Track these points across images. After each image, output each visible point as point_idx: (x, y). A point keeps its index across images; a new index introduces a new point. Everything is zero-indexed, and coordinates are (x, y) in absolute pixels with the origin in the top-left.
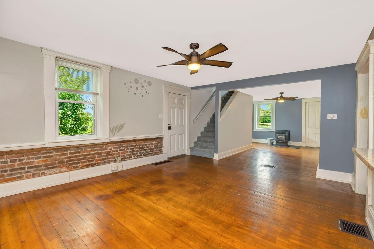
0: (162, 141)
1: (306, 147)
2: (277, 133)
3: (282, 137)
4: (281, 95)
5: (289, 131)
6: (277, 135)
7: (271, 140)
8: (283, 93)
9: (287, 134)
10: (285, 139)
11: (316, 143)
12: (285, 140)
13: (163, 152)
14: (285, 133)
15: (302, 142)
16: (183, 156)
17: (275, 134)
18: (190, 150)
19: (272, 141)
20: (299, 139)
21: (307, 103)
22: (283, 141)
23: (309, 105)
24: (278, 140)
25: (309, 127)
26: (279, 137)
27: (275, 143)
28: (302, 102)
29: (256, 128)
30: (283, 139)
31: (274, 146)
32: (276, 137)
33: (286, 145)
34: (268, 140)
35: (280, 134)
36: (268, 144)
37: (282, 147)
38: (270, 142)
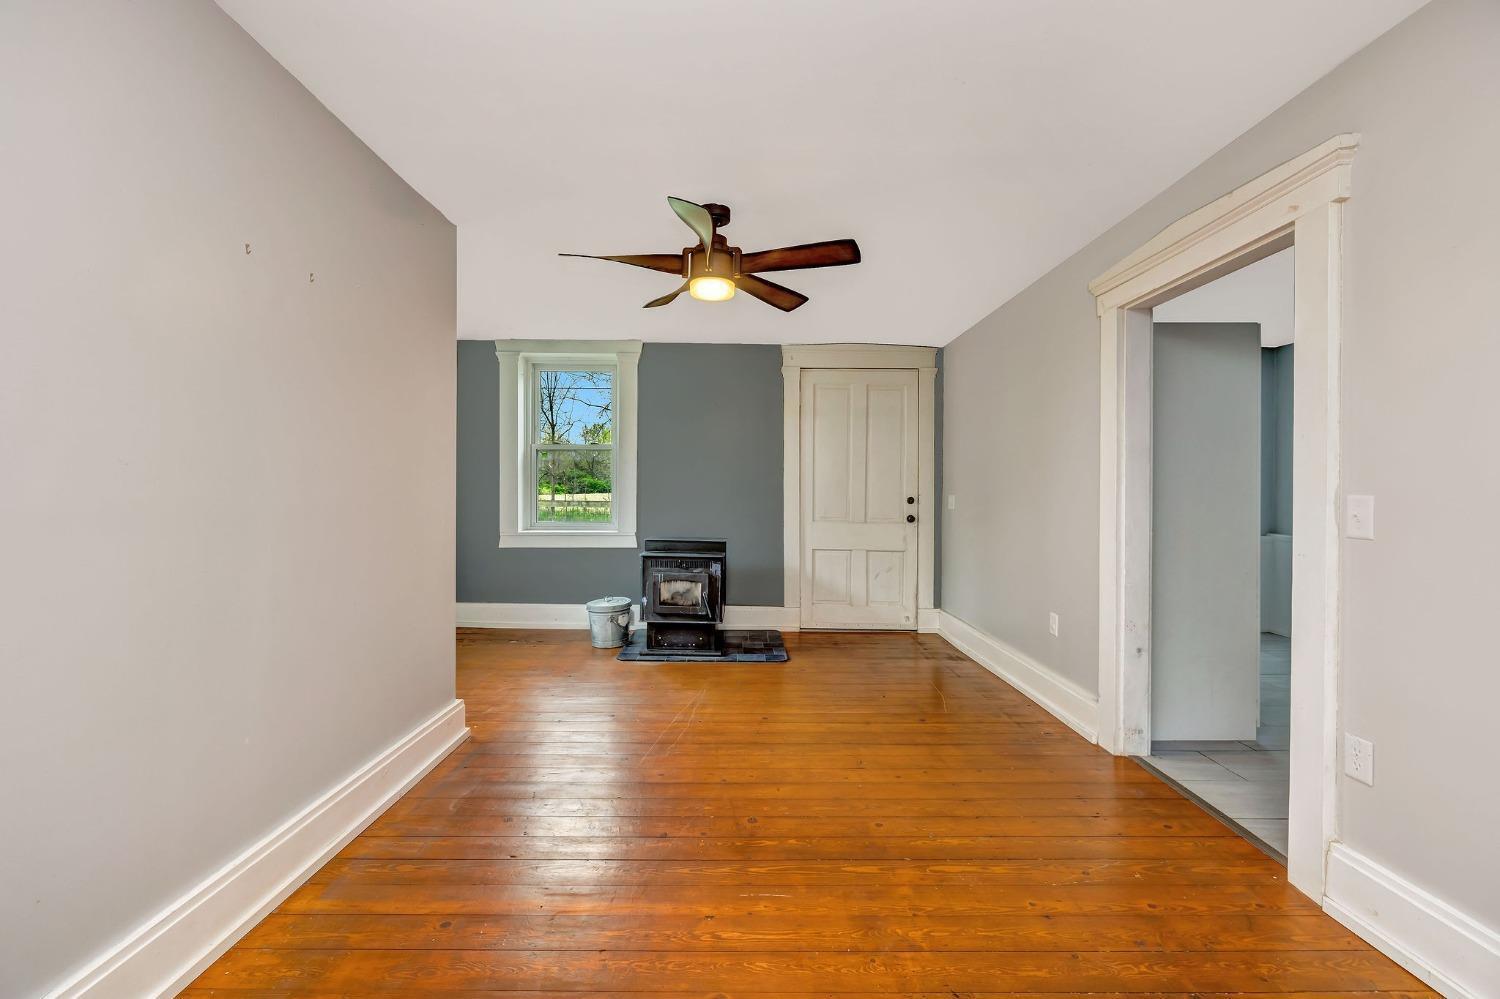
2: (655, 561)
3: (690, 591)
6: (658, 573)
7: (613, 614)
9: (718, 568)
10: (707, 603)
11: (851, 604)
12: (703, 611)
14: (702, 563)
15: (782, 604)
17: (644, 571)
19: (622, 620)
20: (770, 590)
21: (806, 375)
22: (696, 617)
24: (662, 614)
25: (817, 516)
26: (666, 591)
27: (639, 626)
28: (785, 363)
29: (520, 530)
30: (696, 605)
31: (639, 657)
32: (650, 588)
33: (713, 639)
34: (595, 617)
35: (675, 572)
36: (599, 643)
37: (687, 658)
38: (609, 626)
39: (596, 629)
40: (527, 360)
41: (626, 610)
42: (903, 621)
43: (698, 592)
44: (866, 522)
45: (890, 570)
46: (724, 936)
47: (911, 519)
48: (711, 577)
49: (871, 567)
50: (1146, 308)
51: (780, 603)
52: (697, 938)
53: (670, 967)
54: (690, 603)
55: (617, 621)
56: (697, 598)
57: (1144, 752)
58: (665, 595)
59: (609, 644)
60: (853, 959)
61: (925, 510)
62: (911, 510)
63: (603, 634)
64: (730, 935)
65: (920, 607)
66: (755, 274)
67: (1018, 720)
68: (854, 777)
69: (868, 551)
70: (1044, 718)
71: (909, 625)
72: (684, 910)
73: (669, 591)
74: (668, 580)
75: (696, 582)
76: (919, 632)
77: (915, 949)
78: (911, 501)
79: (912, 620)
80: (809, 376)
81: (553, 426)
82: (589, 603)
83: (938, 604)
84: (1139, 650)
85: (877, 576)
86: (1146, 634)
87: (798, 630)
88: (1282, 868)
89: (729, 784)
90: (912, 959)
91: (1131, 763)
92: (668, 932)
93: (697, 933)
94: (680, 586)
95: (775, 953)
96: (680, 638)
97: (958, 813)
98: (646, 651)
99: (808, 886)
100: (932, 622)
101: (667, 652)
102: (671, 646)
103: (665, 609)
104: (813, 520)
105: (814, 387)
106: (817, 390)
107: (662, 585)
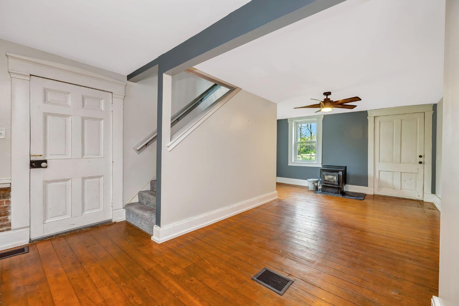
0: (9, 196)
1: (375, 197)
2: (324, 170)
3: (333, 178)
4: (325, 97)
5: (346, 167)
6: (324, 173)
7: (314, 183)
8: (329, 93)
9: (341, 173)
10: (338, 182)
11: (394, 189)
12: (337, 184)
13: (10, 224)
14: (338, 172)
15: (367, 186)
16: (108, 224)
17: (321, 172)
18: (124, 211)
19: (316, 184)
20: (363, 180)
21: (376, 118)
22: (334, 185)
23: (380, 122)
24: (326, 183)
25: (381, 161)
26: (326, 178)
27: (320, 187)
28: (369, 115)
29: (293, 161)
30: (335, 182)
31: (319, 193)
32: (322, 176)
33: (340, 192)
34: (309, 183)
35: (329, 173)
36: (310, 189)
37: (332, 195)
38: (313, 185)
39: (309, 186)
40: (295, 122)
41: (317, 182)
42: (417, 197)
44: (400, 163)
45: (411, 179)
47: (420, 163)
48: (339, 175)
49: (402, 178)
54: (333, 181)
55: (314, 184)
56: (335, 180)
58: (326, 179)
59: (312, 189)
61: (427, 160)
62: (420, 160)
63: (311, 187)
65: (425, 193)
69: (401, 172)
73: (327, 178)
74: (327, 175)
75: (335, 176)
76: (424, 201)
78: (421, 157)
79: (421, 197)
80: (378, 119)
81: (311, 133)
82: (308, 180)
83: (433, 192)
85: (405, 181)
87: (373, 194)
94: (330, 177)
96: (330, 190)
98: (321, 192)
100: (429, 198)
101: (327, 193)
103: (326, 182)
104: (379, 162)
105: (380, 121)
106: (381, 123)
107: (325, 176)
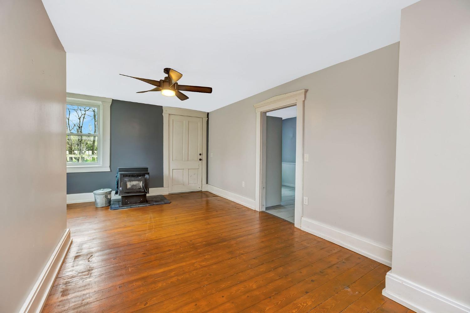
2: (125, 175)
3: (138, 184)
6: (126, 179)
7: (104, 195)
9: (147, 177)
10: (145, 189)
11: (184, 185)
12: (143, 191)
14: (142, 175)
19: (109, 196)
20: (160, 184)
21: (170, 116)
22: (140, 192)
24: (128, 193)
25: (174, 159)
28: (164, 112)
30: (140, 188)
32: (123, 184)
34: (97, 196)
35: (132, 178)
36: (99, 205)
37: (138, 206)
38: (103, 199)
39: (98, 201)
41: (110, 193)
42: (198, 188)
43: (141, 184)
44: (188, 160)
45: (194, 174)
46: (202, 264)
47: (200, 160)
48: (145, 179)
49: (189, 173)
50: (265, 113)
51: (162, 186)
52: (196, 267)
53: (194, 273)
54: (138, 188)
55: (106, 197)
56: (140, 186)
57: (264, 210)
58: (129, 186)
59: (104, 205)
60: (232, 259)
61: (204, 157)
62: (200, 157)
63: (101, 201)
64: (203, 264)
65: (203, 184)
66: (180, 91)
67: (238, 208)
68: (209, 226)
69: (189, 169)
70: (242, 207)
71: (200, 190)
72: (188, 263)
74: (130, 181)
75: (140, 181)
76: (203, 191)
77: (242, 254)
78: (200, 154)
79: (201, 188)
80: (172, 117)
82: (94, 192)
83: (207, 183)
84: (264, 188)
85: (191, 176)
86: (265, 184)
87: (168, 194)
88: (293, 224)
89: (178, 235)
90: (244, 256)
91: (262, 213)
92: (188, 268)
93: (195, 266)
94: (134, 183)
95: (216, 264)
96: (133, 200)
97: (236, 228)
98: (121, 206)
99: (214, 250)
100: (206, 188)
101: (130, 205)
102: (131, 203)
103: (128, 191)
104: (173, 160)
105: (173, 120)
106: (174, 121)
107: (128, 183)
